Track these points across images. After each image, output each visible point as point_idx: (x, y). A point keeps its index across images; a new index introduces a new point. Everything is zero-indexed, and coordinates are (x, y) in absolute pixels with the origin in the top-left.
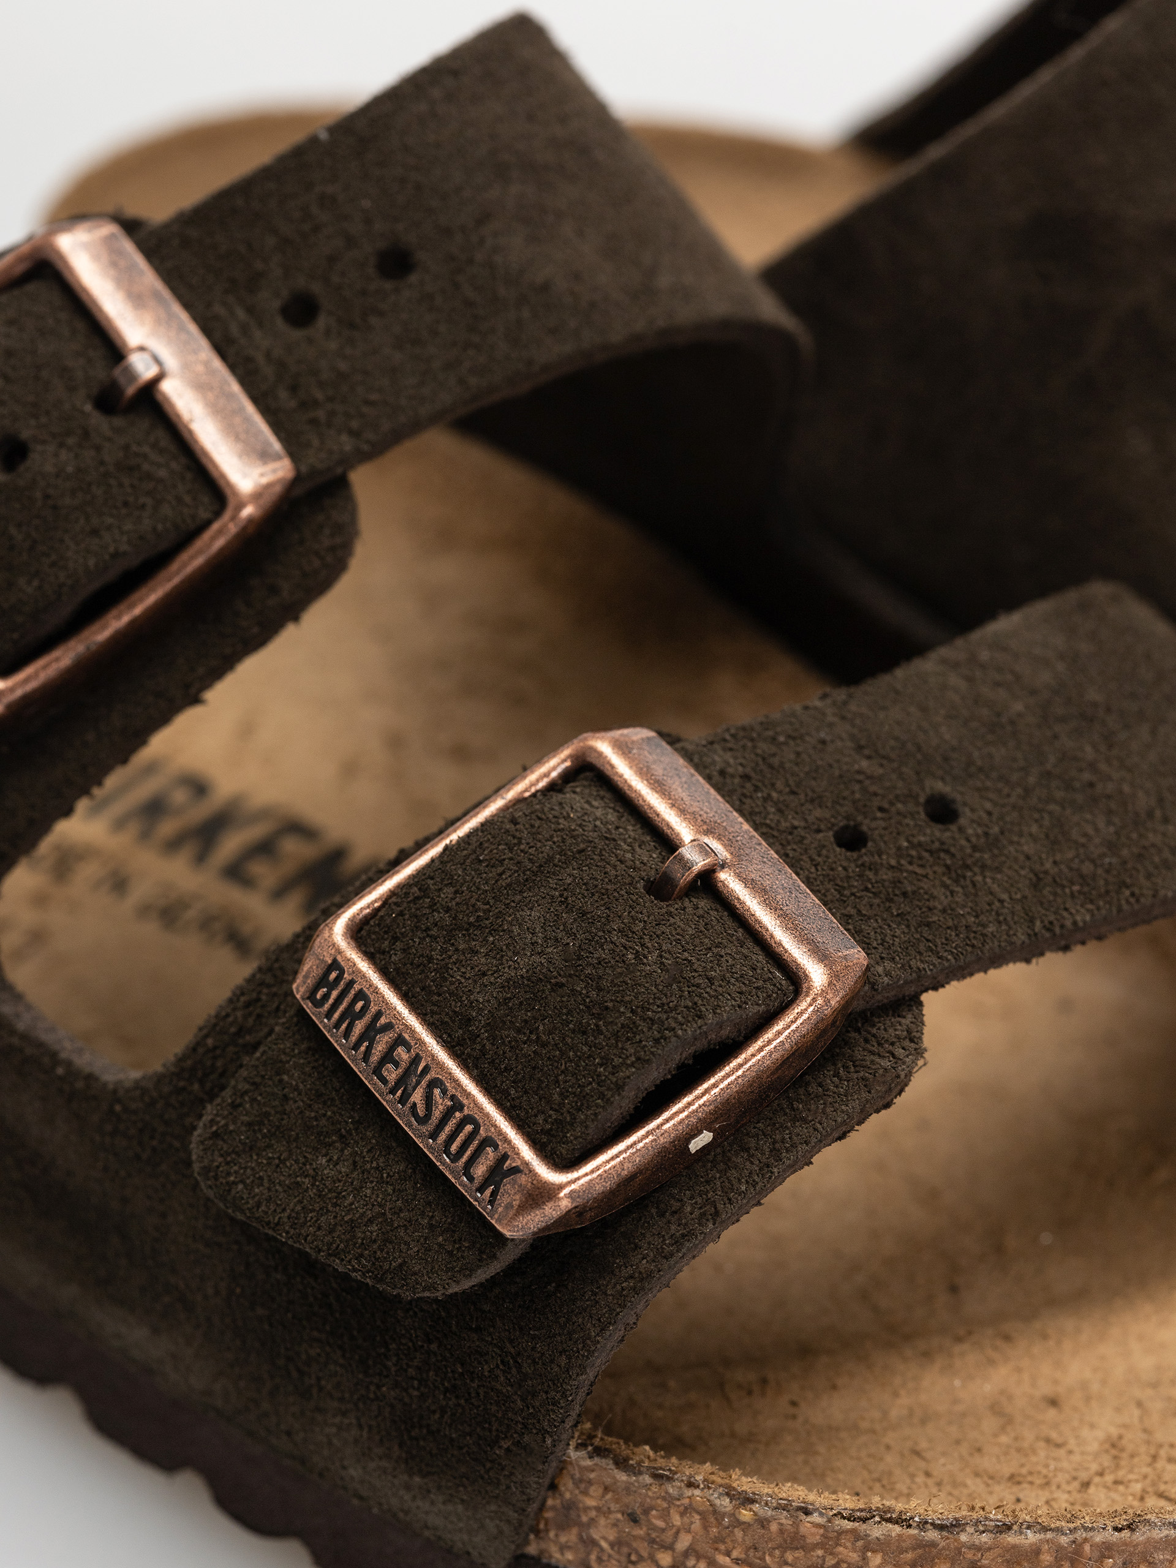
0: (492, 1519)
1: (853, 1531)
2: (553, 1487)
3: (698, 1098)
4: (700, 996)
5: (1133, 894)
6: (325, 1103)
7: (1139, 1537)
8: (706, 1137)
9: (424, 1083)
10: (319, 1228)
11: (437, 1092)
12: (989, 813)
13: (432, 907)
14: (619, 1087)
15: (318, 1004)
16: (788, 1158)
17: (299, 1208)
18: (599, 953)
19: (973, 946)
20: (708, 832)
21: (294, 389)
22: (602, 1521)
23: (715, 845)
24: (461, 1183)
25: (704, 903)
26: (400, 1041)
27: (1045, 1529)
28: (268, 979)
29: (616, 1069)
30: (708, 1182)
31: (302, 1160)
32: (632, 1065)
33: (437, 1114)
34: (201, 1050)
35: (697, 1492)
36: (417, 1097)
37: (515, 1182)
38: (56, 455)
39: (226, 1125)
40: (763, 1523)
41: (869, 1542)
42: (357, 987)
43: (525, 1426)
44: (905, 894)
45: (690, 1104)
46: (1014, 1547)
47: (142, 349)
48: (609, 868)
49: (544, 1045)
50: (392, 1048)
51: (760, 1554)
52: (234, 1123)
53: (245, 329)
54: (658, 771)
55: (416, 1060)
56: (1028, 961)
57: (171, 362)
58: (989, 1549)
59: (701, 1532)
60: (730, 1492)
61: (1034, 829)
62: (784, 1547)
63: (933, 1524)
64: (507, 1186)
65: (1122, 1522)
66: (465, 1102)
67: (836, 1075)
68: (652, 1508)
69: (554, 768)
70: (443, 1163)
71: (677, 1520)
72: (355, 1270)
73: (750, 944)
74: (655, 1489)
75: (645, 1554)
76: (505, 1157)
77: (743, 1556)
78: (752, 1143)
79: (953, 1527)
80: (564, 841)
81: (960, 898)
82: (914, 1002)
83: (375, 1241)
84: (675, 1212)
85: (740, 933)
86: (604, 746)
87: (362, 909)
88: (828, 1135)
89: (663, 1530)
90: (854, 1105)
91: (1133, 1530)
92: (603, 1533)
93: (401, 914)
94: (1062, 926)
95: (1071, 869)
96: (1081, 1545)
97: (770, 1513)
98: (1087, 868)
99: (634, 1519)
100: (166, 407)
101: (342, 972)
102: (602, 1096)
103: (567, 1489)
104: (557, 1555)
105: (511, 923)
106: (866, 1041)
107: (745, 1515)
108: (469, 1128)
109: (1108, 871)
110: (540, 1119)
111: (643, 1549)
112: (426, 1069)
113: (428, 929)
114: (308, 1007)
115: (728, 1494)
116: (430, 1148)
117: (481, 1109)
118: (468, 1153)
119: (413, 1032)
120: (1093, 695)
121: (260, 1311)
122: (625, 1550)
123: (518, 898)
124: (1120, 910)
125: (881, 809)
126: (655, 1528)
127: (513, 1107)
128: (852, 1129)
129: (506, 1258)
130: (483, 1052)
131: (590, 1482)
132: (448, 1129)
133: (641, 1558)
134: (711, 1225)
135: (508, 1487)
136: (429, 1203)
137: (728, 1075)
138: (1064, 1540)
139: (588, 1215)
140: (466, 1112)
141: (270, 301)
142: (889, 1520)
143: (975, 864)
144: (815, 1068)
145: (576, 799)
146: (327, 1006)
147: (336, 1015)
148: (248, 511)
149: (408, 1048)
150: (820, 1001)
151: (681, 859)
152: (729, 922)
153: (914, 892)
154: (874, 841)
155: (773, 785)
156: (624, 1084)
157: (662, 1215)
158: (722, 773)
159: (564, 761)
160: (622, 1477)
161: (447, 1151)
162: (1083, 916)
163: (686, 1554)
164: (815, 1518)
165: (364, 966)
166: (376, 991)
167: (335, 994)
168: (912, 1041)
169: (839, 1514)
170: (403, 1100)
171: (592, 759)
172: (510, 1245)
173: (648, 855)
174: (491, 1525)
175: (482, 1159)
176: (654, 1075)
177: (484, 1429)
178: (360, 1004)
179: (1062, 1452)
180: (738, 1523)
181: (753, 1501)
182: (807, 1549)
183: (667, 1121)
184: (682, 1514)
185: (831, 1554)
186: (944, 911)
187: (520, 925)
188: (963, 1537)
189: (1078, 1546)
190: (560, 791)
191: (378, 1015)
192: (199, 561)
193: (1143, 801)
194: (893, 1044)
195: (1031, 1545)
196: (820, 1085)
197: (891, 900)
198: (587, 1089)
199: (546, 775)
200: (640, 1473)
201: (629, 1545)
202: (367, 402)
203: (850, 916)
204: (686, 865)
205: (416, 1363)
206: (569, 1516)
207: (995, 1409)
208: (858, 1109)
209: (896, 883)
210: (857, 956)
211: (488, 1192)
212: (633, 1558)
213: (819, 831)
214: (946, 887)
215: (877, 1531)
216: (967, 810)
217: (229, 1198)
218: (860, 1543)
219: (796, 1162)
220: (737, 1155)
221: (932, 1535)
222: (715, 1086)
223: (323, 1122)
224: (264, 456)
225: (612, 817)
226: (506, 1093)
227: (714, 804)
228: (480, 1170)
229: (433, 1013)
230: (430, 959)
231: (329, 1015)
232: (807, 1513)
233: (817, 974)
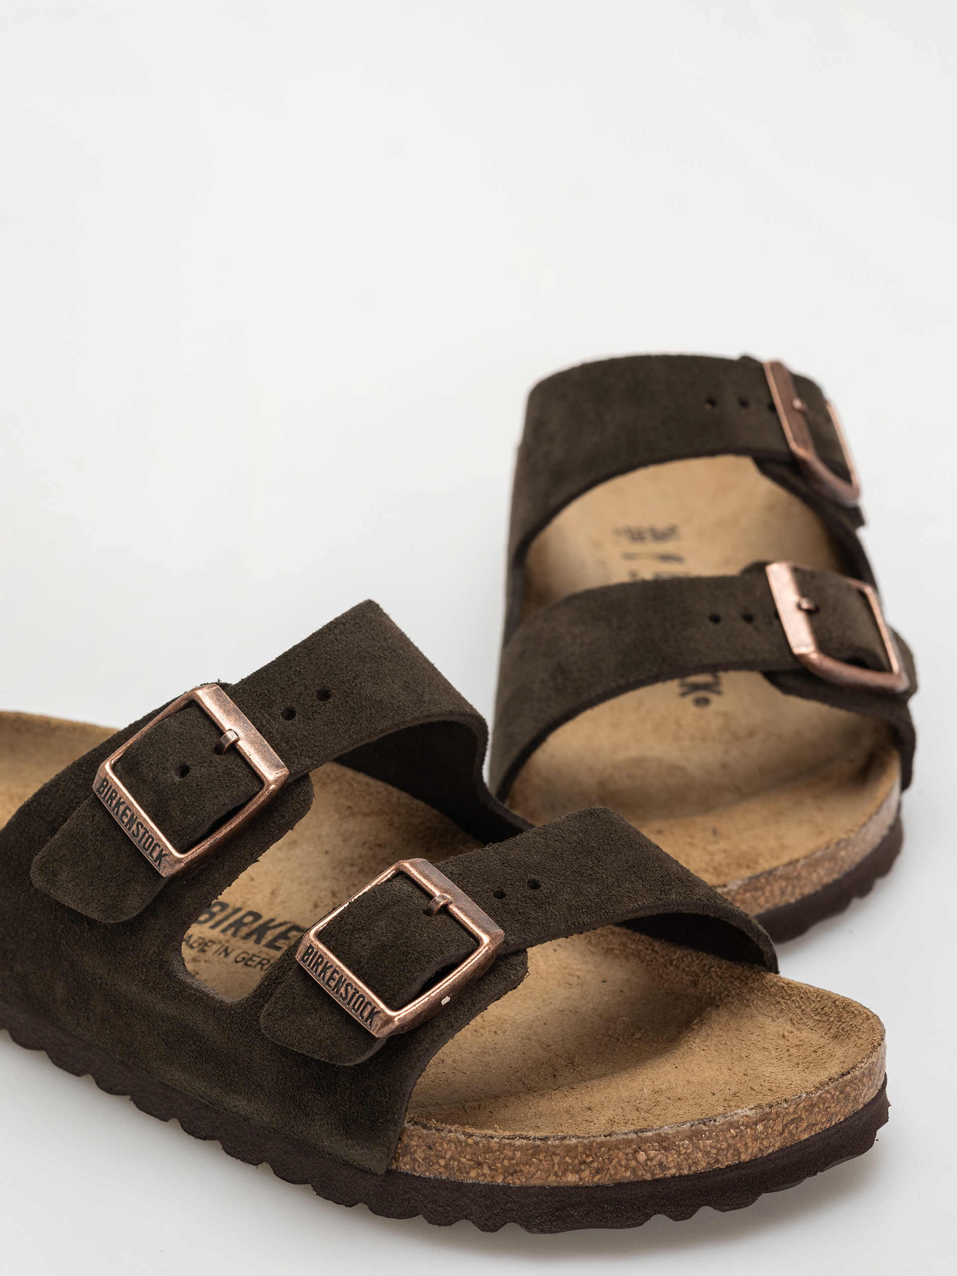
0: (378, 1153)
1: (510, 1143)
2: (400, 1139)
3: (444, 984)
4: (443, 946)
5: (606, 912)
6: (309, 998)
7: (614, 1138)
8: (447, 1000)
9: (344, 985)
10: (309, 1044)
11: (349, 988)
12: (552, 885)
13: (345, 924)
14: (415, 980)
15: (305, 962)
16: (478, 1006)
17: (301, 1037)
18: (406, 934)
19: (545, 930)
20: (445, 892)
21: (287, 742)
22: (419, 1151)
23: (448, 897)
24: (359, 1019)
25: (444, 917)
26: (335, 971)
27: (579, 1137)
28: (287, 958)
29: (413, 973)
30: (449, 1016)
31: (301, 1020)
32: (419, 971)
33: (350, 996)
34: (262, 987)
35: (452, 1134)
36: (342, 990)
37: (378, 1016)
38: (200, 770)
39: (273, 1010)
40: (477, 1143)
41: (516, 1147)
42: (319, 953)
43: (388, 1112)
44: (519, 913)
45: (441, 986)
46: (568, 1145)
47: (230, 730)
48: (409, 906)
49: (387, 968)
50: (332, 974)
51: (476, 1156)
52: (276, 1009)
53: (268, 722)
54: (427, 872)
55: (341, 977)
56: (567, 937)
57: (241, 735)
58: (559, 1147)
59: (455, 1150)
60: (464, 1133)
61: (569, 890)
62: (485, 1153)
63: (538, 1138)
64: (376, 1018)
65: (606, 1133)
66: (359, 990)
67: (495, 976)
68: (436, 1143)
69: (389, 874)
70: (352, 1013)
71: (445, 1146)
72: (322, 1057)
73: (461, 930)
74: (437, 1135)
75: (435, 1162)
76: (374, 1008)
77: (470, 1158)
78: (465, 1001)
79: (546, 1139)
80: (393, 898)
81: (540, 914)
82: (524, 951)
83: (329, 1046)
84: (437, 1027)
85: (458, 926)
86: (407, 865)
87: (320, 927)
88: (493, 997)
89: (441, 1151)
90: (501, 987)
91: (611, 1136)
92: (419, 1155)
93: (334, 927)
94: (579, 923)
95: (582, 903)
96: (592, 1143)
97: (479, 1139)
98: (589, 903)
99: (430, 1148)
100: (241, 751)
101: (313, 948)
102: (408, 983)
103: (405, 1139)
104: (403, 1167)
105: (374, 927)
106: (506, 965)
107: (470, 1141)
108: (361, 999)
109: (596, 904)
110: (387, 994)
111: (434, 1159)
112: (345, 980)
113: (344, 931)
114: (301, 963)
115: (463, 1134)
116: (347, 1008)
117: (365, 992)
118: (361, 1008)
119: (340, 967)
120: (593, 844)
121: (289, 1084)
122: (428, 1161)
123: (376, 918)
124: (601, 918)
125: (511, 884)
126: (438, 1151)
127: (377, 991)
128: (502, 996)
129: (377, 1047)
130: (366, 973)
131: (413, 1136)
132: (354, 1001)
133: (434, 1164)
134: (450, 1031)
135: (383, 1139)
136: (348, 1030)
137: (454, 975)
138: (586, 1141)
139: (405, 1028)
140: (360, 993)
141: (278, 711)
142: (522, 1138)
143: (546, 903)
144: (487, 974)
145: (397, 884)
146: (308, 962)
147: (312, 965)
148: (272, 787)
149: (338, 973)
150: (487, 948)
151: (435, 901)
152: (454, 923)
153: (523, 912)
154: (508, 895)
155: (470, 877)
156: (416, 978)
157: (433, 1028)
158: (451, 873)
159: (392, 871)
160: (425, 1132)
161: (354, 1009)
162: (587, 920)
163: (450, 1159)
164: (496, 1140)
165: (321, 946)
166: (326, 954)
167: (311, 957)
168: (523, 964)
169: (504, 1137)
170: (337, 993)
171: (402, 869)
172: (378, 1042)
173: (423, 901)
174: (377, 1155)
175: (366, 1010)
176: (428, 975)
177: (373, 1116)
178: (320, 960)
179: (592, 1124)
180: (468, 1145)
181: (472, 1136)
182: (493, 1152)
183: (433, 992)
184: (447, 1144)
185: (502, 1153)
186: (534, 918)
187: (377, 927)
188: (549, 1142)
189: (591, 1143)
190: (391, 881)
191: (327, 962)
192: (255, 806)
193: (610, 880)
194: (516, 966)
195: (574, 1144)
196: (489, 980)
197: (514, 915)
198: (403, 982)
199: (386, 876)
200: (431, 1129)
201: (429, 1159)
202: (315, 746)
203: (499, 921)
204: (438, 903)
205: (347, 1094)
206: (407, 1149)
207: (568, 1112)
208: (503, 988)
209: (516, 909)
210: (500, 931)
211: (369, 1021)
212: (431, 1164)
213: (488, 892)
214: (534, 910)
215: (518, 1142)
216: (543, 884)
217: (275, 1037)
218: (512, 1148)
219: (481, 1008)
220: (459, 1005)
221: (538, 1142)
222: (450, 979)
223: (309, 1005)
224: (278, 767)
225: (410, 889)
226: (374, 987)
227: (448, 883)
228: (366, 1014)
229: (347, 961)
230: (345, 942)
231: (309, 965)
232: (492, 1138)
233: (486, 939)
